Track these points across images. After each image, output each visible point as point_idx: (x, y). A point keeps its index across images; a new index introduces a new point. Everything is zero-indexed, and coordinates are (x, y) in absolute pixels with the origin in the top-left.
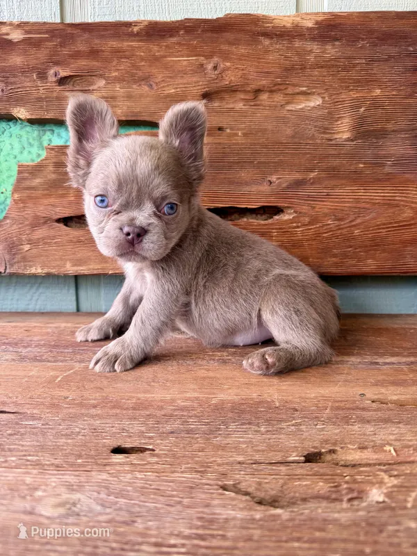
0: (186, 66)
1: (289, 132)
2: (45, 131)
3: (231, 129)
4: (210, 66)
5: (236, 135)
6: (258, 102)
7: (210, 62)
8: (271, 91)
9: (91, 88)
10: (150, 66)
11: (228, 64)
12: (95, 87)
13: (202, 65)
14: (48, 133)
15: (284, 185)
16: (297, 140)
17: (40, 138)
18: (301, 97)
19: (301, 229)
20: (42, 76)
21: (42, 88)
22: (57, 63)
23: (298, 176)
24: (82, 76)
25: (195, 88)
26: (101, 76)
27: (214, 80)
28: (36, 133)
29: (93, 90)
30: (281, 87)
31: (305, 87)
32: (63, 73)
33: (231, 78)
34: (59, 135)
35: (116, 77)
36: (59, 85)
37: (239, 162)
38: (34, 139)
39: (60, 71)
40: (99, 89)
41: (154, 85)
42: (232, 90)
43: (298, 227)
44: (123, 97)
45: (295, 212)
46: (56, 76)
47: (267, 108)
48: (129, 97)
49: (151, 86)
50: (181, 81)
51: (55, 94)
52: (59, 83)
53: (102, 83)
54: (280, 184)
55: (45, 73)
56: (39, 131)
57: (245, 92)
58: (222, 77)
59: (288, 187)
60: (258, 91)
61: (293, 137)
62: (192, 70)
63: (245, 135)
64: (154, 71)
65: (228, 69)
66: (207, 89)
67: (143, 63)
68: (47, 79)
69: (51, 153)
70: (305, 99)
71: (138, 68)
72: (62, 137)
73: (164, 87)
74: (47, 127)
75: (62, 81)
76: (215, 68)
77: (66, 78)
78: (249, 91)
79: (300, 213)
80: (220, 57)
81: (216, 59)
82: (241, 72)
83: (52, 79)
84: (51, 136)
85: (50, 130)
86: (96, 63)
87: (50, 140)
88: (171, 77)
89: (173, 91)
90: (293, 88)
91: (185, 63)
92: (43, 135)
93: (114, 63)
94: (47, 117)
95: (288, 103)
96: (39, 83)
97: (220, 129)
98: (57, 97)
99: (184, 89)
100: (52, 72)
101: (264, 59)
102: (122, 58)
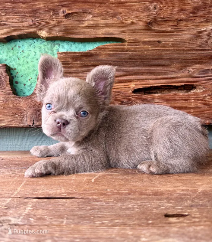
0: (138, 7)
1: (198, 43)
2: (55, 45)
3: (165, 42)
4: (152, 7)
5: (168, 45)
6: (179, 27)
7: (152, 5)
8: (187, 21)
9: (84, 19)
10: (118, 7)
11: (162, 6)
12: (86, 19)
13: (147, 7)
14: (57, 46)
15: (197, 73)
16: (203, 48)
17: (52, 48)
18: (204, 24)
19: (208, 98)
20: (56, 13)
21: (55, 20)
22: (64, 6)
23: (205, 68)
24: (78, 13)
25: (144, 19)
26: (90, 13)
27: (154, 15)
28: (49, 45)
29: (85, 21)
30: (192, 18)
31: (206, 18)
32: (68, 12)
33: (164, 13)
34: (63, 47)
35: (98, 13)
36: (65, 18)
37: (170, 60)
38: (48, 49)
39: (66, 10)
40: (88, 20)
41: (120, 18)
42: (164, 21)
43: (206, 97)
44: (103, 24)
45: (204, 88)
46: (64, 13)
47: (185, 30)
48: (106, 24)
49: (118, 18)
50: (136, 16)
51: (63, 23)
52: (65, 17)
53: (90, 17)
54: (194, 72)
55: (58, 12)
56: (51, 44)
57: (172, 21)
58: (159, 13)
59: (199, 74)
60: (179, 21)
61: (200, 46)
62: (141, 9)
63: (173, 45)
64: (120, 10)
65: (162, 9)
66: (150, 20)
67: (114, 6)
68: (58, 14)
69: (61, 56)
70: (205, 25)
71: (111, 8)
72: (64, 48)
73: (126, 19)
74: (56, 42)
75: (67, 16)
76: (155, 8)
77: (69, 14)
78: (174, 21)
79: (207, 88)
80: (157, 2)
81: (155, 3)
82: (169, 10)
83: (61, 14)
84: (58, 48)
85: (57, 44)
86: (86, 6)
87: (58, 50)
88: (130, 13)
89: (131, 21)
90: (199, 19)
91: (137, 6)
92: (54, 47)
93: (97, 6)
94: (58, 36)
95: (197, 27)
96: (54, 17)
97: (159, 42)
98: (64, 25)
99: (137, 20)
100: (61, 11)
101: (182, 3)
102: (101, 3)
